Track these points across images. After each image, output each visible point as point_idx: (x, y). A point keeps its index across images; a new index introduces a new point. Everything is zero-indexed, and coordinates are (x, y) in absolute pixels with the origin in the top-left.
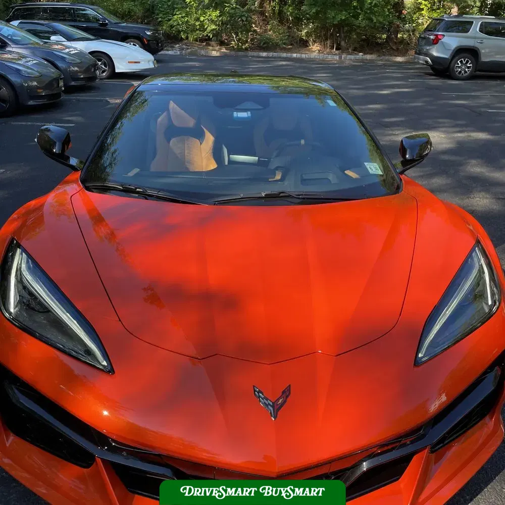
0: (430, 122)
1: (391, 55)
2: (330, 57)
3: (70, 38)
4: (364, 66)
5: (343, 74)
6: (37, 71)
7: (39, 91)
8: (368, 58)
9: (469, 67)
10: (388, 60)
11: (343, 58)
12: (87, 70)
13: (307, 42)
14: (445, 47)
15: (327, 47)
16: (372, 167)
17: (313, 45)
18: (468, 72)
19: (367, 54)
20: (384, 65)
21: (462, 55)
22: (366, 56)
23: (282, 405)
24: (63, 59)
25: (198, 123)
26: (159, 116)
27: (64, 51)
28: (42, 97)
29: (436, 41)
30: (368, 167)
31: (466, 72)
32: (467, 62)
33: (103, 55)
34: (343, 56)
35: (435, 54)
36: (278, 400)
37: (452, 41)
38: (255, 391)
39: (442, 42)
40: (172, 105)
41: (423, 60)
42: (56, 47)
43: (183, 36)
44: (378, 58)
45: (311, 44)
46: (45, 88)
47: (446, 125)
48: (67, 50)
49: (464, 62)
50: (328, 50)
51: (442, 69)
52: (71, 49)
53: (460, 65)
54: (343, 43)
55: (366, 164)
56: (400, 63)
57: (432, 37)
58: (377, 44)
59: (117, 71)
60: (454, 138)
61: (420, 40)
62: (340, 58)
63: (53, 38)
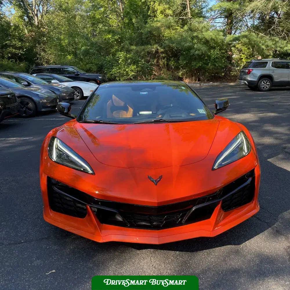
0: (246, 110)
1: (228, 82)
2: (195, 85)
3: (61, 81)
4: (213, 88)
5: (201, 92)
6: (47, 95)
7: (47, 104)
8: (215, 84)
9: (268, 85)
10: (226, 85)
11: (202, 85)
12: (70, 95)
13: (182, 78)
14: (254, 76)
15: (193, 80)
16: (201, 111)
17: (185, 80)
18: (268, 87)
19: (214, 82)
20: (224, 87)
21: (264, 79)
22: (214, 83)
23: (159, 181)
24: (58, 90)
25: (125, 104)
26: (108, 101)
27: (59, 87)
28: (49, 107)
29: (249, 72)
30: (199, 111)
31: (267, 87)
32: (267, 82)
33: (77, 88)
34: (202, 84)
35: (249, 79)
36: (158, 179)
37: (257, 72)
38: (149, 177)
39: (252, 73)
40: (114, 96)
41: (243, 83)
42: (55, 85)
43: (117, 79)
44: (221, 84)
45: (185, 79)
46: (50, 103)
47: (255, 111)
48: (60, 86)
49: (265, 82)
50: (194, 82)
51: (253, 87)
52: (62, 86)
53: (263, 84)
54: (201, 78)
55: (198, 109)
56: (232, 85)
57: (247, 71)
58: (220, 77)
59: (84, 95)
60: (258, 116)
61: (241, 72)
62: (200, 85)
63: (53, 81)
